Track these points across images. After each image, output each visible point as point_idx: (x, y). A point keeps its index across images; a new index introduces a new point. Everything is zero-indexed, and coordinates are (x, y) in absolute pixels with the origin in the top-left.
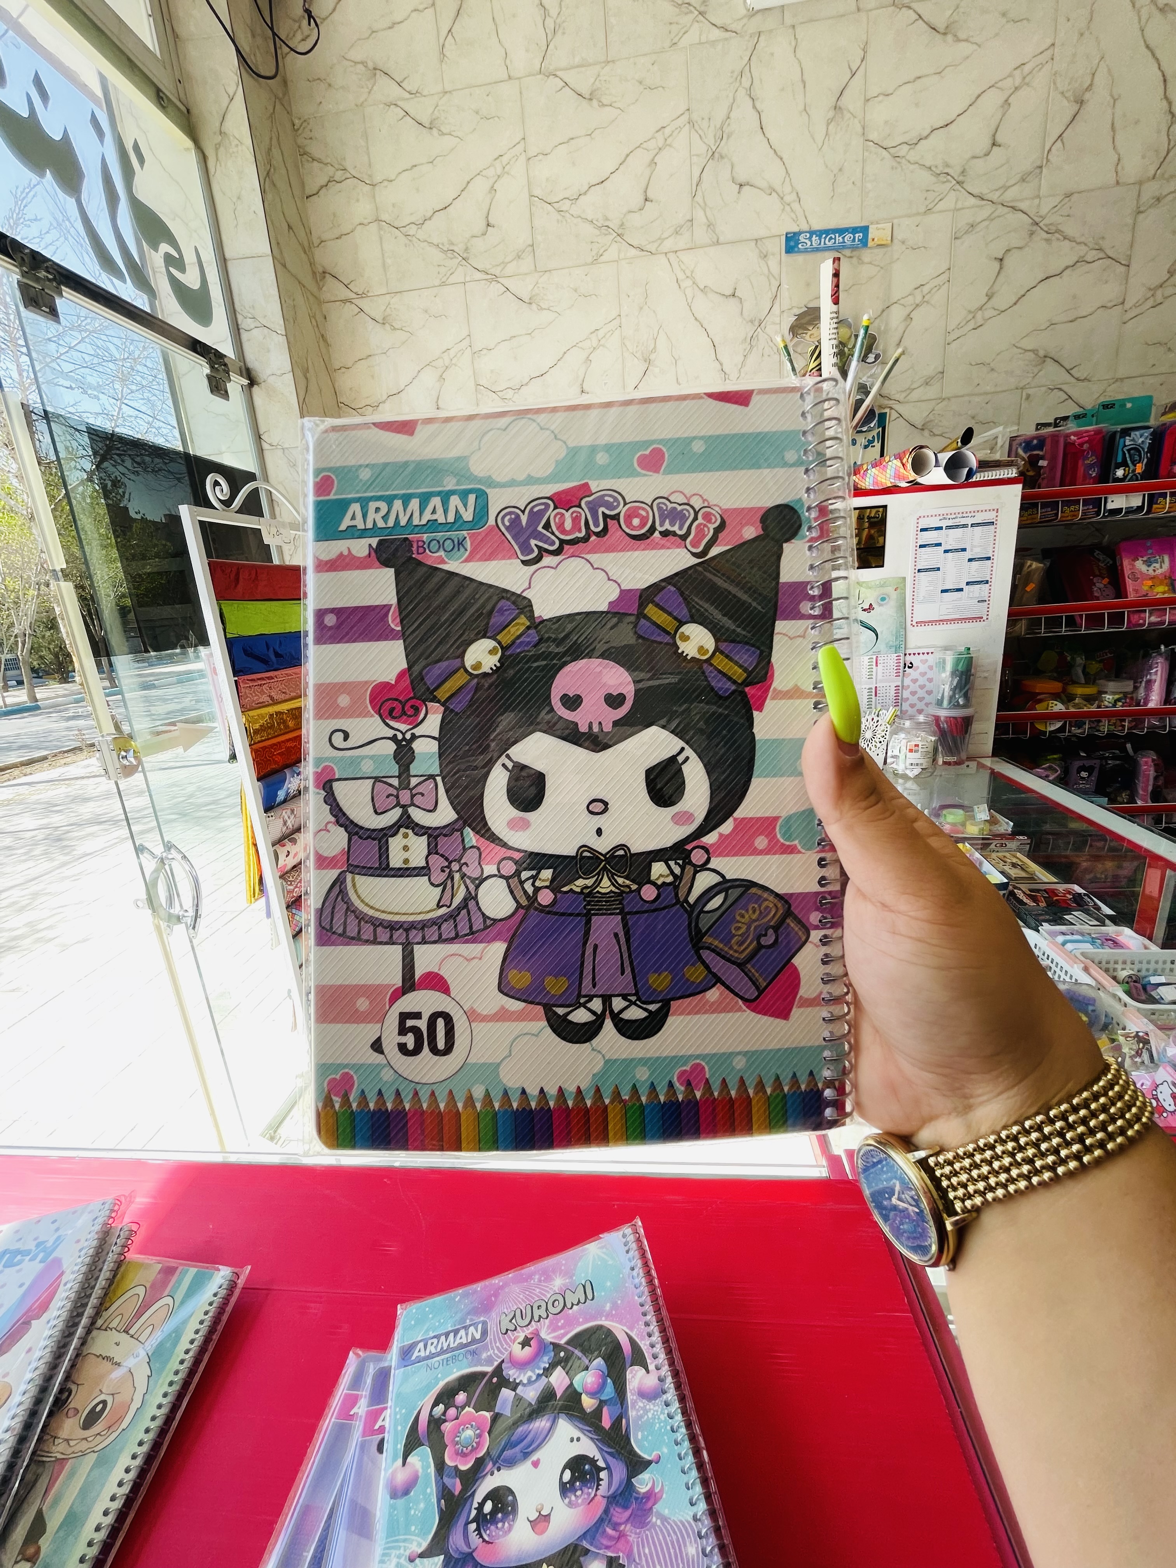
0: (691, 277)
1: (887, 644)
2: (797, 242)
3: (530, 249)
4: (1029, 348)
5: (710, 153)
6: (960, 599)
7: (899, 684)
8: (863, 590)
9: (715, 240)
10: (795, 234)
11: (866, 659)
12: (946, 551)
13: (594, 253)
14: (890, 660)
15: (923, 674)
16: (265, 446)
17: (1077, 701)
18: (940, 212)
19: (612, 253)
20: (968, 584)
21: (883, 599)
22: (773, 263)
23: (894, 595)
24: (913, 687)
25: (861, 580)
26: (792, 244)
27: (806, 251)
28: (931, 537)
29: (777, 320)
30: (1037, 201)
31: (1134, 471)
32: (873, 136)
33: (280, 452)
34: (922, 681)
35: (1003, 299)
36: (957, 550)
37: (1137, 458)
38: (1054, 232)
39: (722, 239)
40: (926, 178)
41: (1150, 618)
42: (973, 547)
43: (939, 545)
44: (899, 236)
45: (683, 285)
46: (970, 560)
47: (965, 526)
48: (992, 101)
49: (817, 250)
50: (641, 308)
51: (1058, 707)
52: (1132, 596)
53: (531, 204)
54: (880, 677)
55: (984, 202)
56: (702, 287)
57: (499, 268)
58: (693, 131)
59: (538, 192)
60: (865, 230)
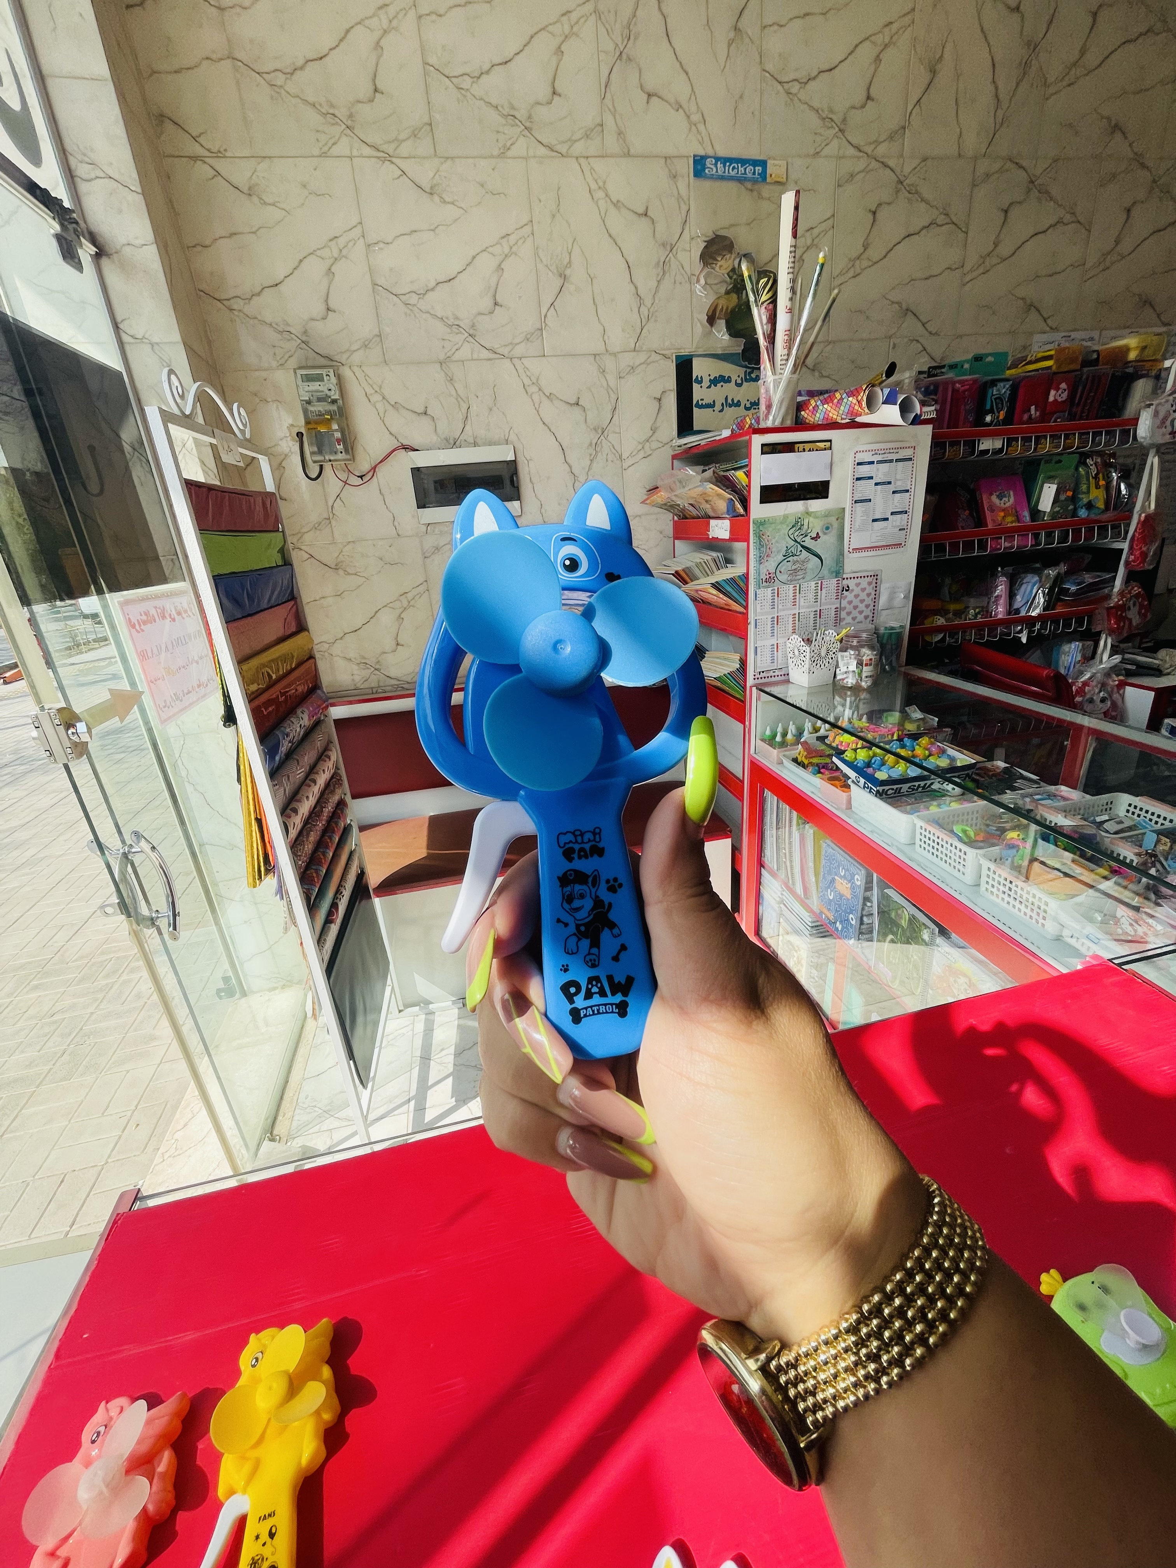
0: (603, 188)
1: (830, 569)
2: (704, 167)
3: (428, 128)
4: (895, 300)
5: (618, 54)
6: (886, 528)
7: (838, 606)
8: (811, 519)
9: (626, 151)
10: (701, 157)
11: (813, 584)
12: (876, 484)
13: (500, 146)
14: (831, 584)
15: (856, 596)
16: (126, 338)
17: (951, 615)
18: (826, 157)
19: (520, 147)
20: (892, 514)
21: (827, 528)
22: (682, 185)
23: (836, 525)
24: (849, 608)
25: (811, 510)
26: (699, 167)
27: (711, 177)
28: (865, 470)
29: (687, 247)
30: (901, 160)
31: (998, 417)
32: (769, 67)
33: (148, 348)
34: (856, 602)
35: (875, 253)
36: (884, 483)
37: (1000, 406)
38: (914, 192)
39: (632, 152)
40: (814, 120)
41: (1004, 544)
42: (896, 480)
43: (871, 478)
44: (793, 176)
45: (596, 197)
46: (894, 492)
47: (891, 461)
48: (867, 52)
49: (722, 178)
50: (554, 216)
51: (941, 621)
52: (990, 526)
53: (426, 74)
54: (823, 600)
55: (861, 154)
56: (615, 201)
57: (393, 146)
58: (599, 22)
59: (432, 60)
60: (763, 163)
